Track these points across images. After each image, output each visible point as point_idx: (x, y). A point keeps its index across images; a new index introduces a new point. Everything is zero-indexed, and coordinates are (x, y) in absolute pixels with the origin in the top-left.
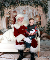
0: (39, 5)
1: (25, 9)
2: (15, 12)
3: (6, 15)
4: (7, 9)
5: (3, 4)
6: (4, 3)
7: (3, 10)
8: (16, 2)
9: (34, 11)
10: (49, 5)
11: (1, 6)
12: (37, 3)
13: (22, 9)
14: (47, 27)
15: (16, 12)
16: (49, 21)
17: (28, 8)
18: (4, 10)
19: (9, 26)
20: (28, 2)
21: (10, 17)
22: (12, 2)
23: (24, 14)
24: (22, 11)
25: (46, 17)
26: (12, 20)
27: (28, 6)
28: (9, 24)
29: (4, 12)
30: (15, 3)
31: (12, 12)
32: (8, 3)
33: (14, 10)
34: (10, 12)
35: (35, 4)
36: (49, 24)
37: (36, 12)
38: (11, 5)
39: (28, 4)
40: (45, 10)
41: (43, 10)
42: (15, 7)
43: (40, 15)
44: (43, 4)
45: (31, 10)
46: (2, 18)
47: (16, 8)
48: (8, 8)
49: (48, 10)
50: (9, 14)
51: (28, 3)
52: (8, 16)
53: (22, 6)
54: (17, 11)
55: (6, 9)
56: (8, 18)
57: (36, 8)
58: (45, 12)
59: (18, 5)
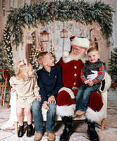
0: (94, 20)
1: (65, 28)
2: (45, 33)
3: (27, 40)
4: (29, 27)
5: (21, 17)
6: (22, 15)
7: (21, 30)
8: (48, 14)
9: (85, 32)
10: (113, 20)
11: (17, 21)
12: (91, 15)
13: (59, 27)
14: (111, 65)
15: (48, 34)
16: (113, 52)
17: (72, 25)
18: (23, 29)
19: (33, 63)
20: (73, 13)
21: (34, 44)
22: (40, 12)
23: (64, 37)
24: (59, 31)
25: (108, 44)
26: (40, 50)
27: (72, 22)
28: (32, 58)
29: (21, 33)
30: (45, 15)
31: (39, 35)
32: (30, 15)
33: (44, 30)
34: (34, 33)
35: (86, 18)
36: (114, 59)
37: (88, 33)
38: (36, 18)
39: (71, 18)
40: (107, 30)
41: (102, 30)
42: (45, 23)
43: (95, 40)
44: (102, 18)
45: (78, 30)
46: (17, 45)
47: (48, 26)
48: (31, 26)
49: (111, 30)
50: (33, 37)
51: (73, 16)
52: (31, 42)
53: (60, 22)
54: (49, 31)
55: (27, 27)
56: (30, 46)
57: (89, 25)
58: (105, 35)
59: (52, 19)
